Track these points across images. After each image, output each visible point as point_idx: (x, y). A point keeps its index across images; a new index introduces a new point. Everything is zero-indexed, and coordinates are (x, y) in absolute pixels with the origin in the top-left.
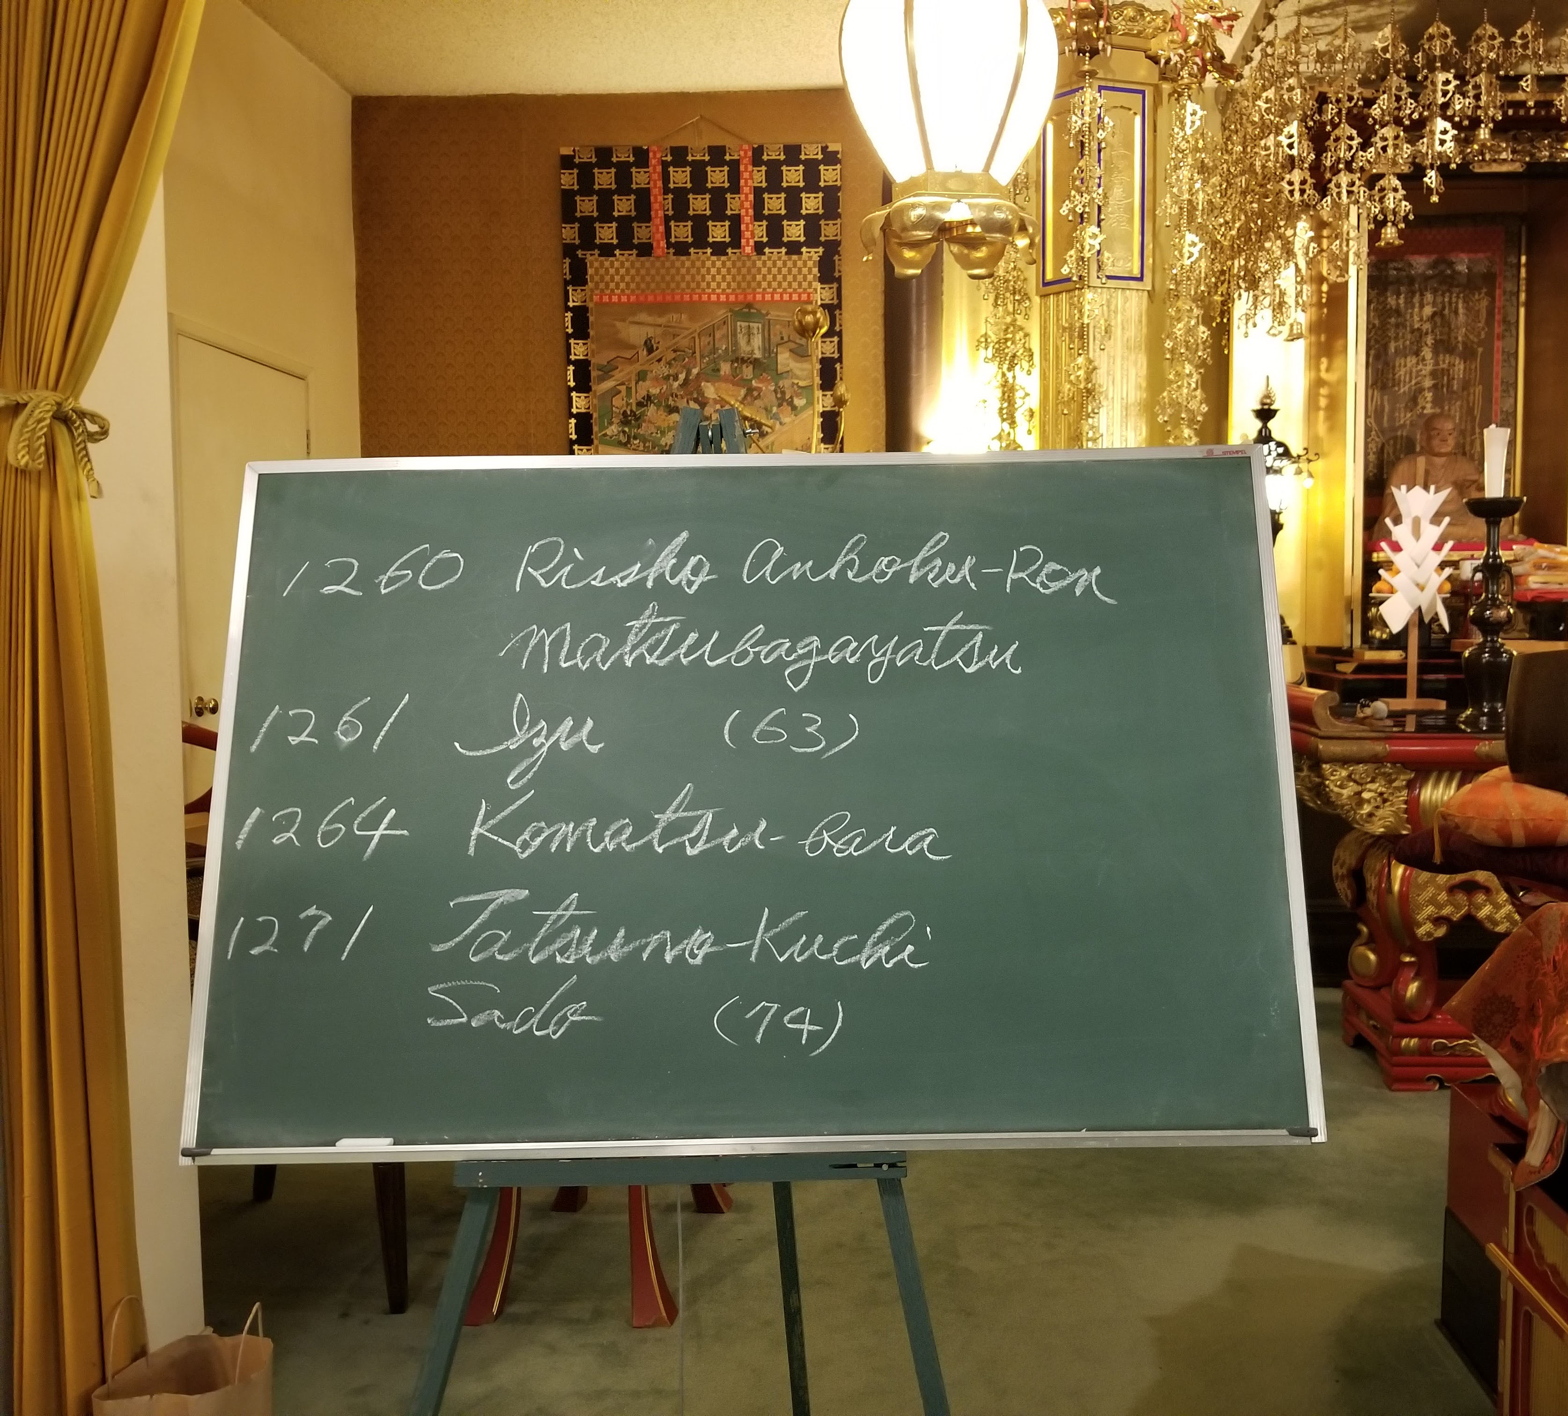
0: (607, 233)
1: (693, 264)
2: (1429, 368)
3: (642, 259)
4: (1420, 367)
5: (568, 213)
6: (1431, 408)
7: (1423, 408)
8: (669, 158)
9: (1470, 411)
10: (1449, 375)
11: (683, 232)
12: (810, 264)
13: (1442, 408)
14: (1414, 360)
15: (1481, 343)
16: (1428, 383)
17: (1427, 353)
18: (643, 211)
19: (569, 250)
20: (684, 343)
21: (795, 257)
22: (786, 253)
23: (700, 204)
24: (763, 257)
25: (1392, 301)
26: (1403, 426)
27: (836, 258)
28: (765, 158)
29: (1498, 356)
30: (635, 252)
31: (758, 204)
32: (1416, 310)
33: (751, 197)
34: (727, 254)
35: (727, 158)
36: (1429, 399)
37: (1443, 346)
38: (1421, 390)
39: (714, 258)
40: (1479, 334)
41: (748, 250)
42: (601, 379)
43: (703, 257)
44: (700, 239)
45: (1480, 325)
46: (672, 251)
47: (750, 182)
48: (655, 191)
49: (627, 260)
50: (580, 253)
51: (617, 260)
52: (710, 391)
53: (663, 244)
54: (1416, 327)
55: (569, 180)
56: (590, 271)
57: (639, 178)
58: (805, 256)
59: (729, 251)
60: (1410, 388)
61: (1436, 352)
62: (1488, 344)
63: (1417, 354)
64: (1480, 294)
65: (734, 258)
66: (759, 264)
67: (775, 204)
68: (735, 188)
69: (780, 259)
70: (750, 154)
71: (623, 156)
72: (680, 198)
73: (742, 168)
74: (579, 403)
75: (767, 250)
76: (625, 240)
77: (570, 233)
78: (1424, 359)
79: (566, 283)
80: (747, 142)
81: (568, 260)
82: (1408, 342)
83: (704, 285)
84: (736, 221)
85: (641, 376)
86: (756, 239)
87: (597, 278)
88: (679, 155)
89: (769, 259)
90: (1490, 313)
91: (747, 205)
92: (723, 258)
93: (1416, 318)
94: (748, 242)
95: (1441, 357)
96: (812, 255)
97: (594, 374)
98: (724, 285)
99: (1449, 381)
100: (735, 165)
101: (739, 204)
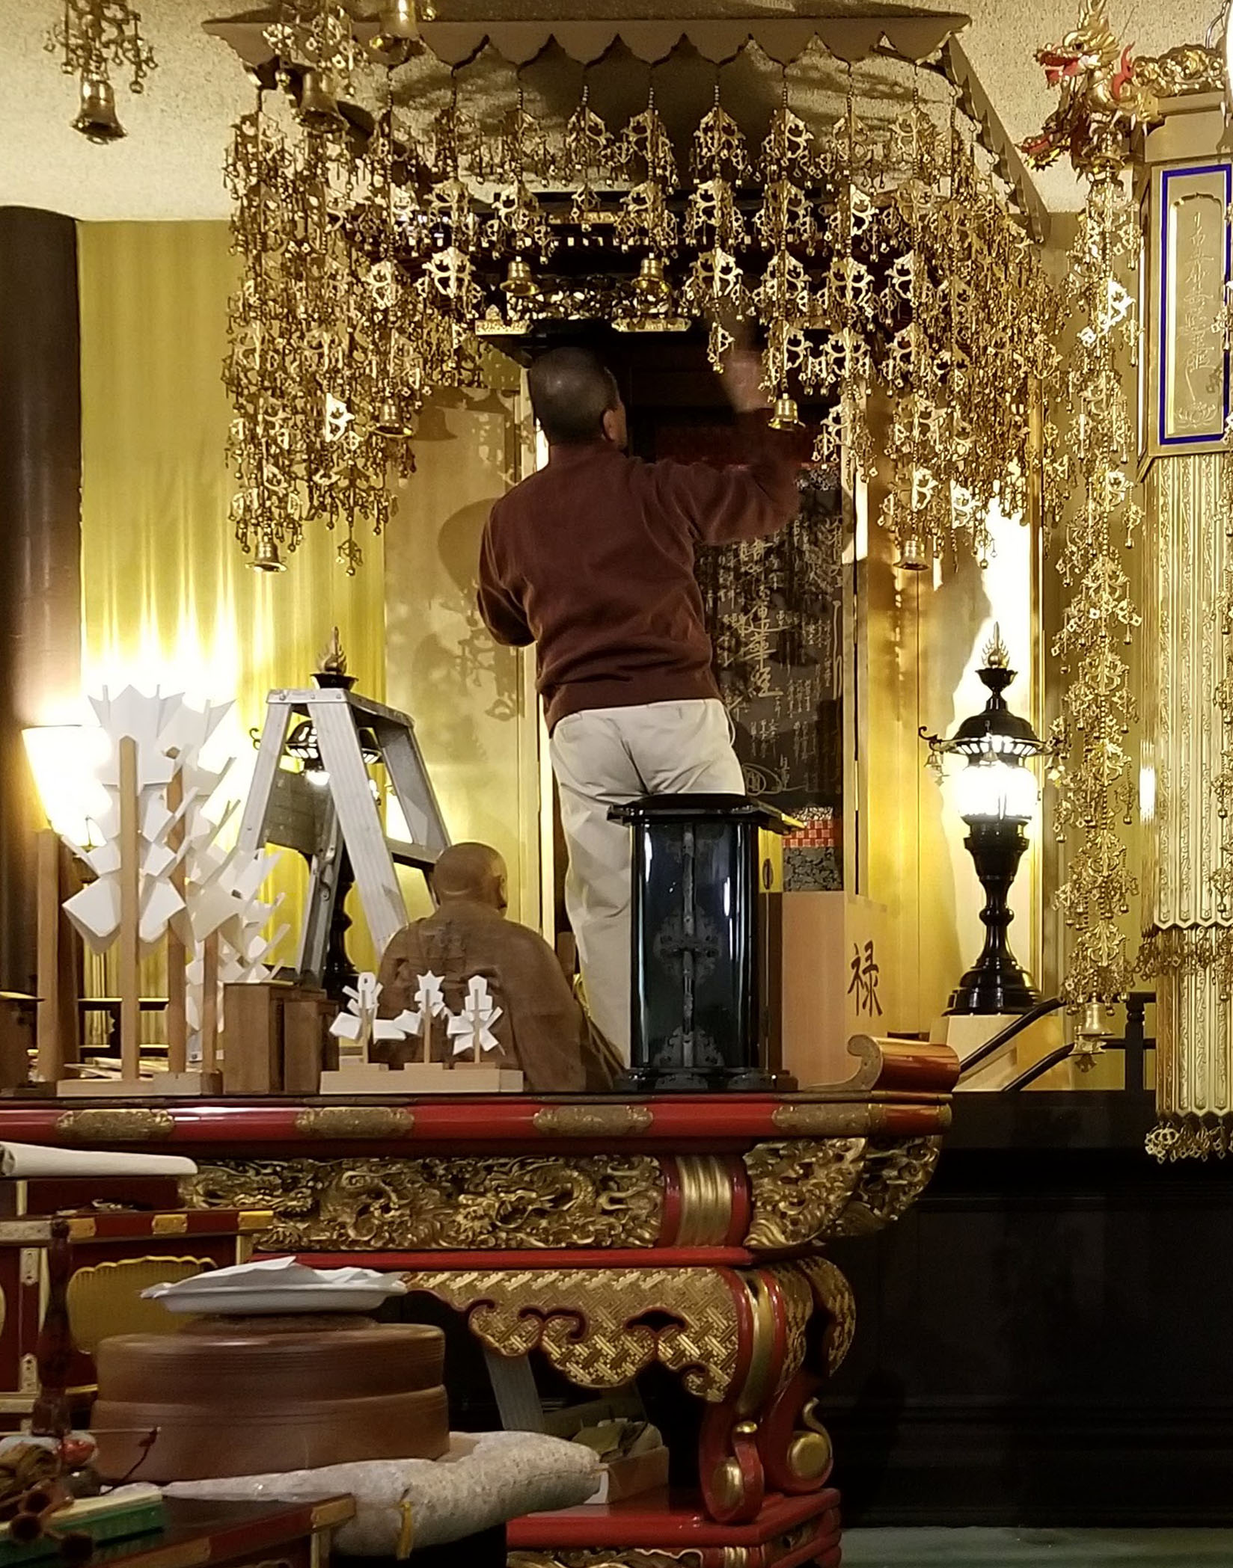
2: (765, 630)
4: (752, 628)
6: (770, 690)
7: (758, 689)
10: (792, 640)
13: (785, 689)
14: (743, 619)
16: (764, 652)
17: (761, 608)
36: (767, 678)
37: (784, 598)
38: (753, 663)
40: (834, 581)
45: (835, 567)
54: (743, 570)
60: (737, 661)
61: (772, 606)
63: (745, 611)
78: (756, 618)
82: (732, 594)
93: (743, 557)
95: (781, 615)
99: (793, 650)
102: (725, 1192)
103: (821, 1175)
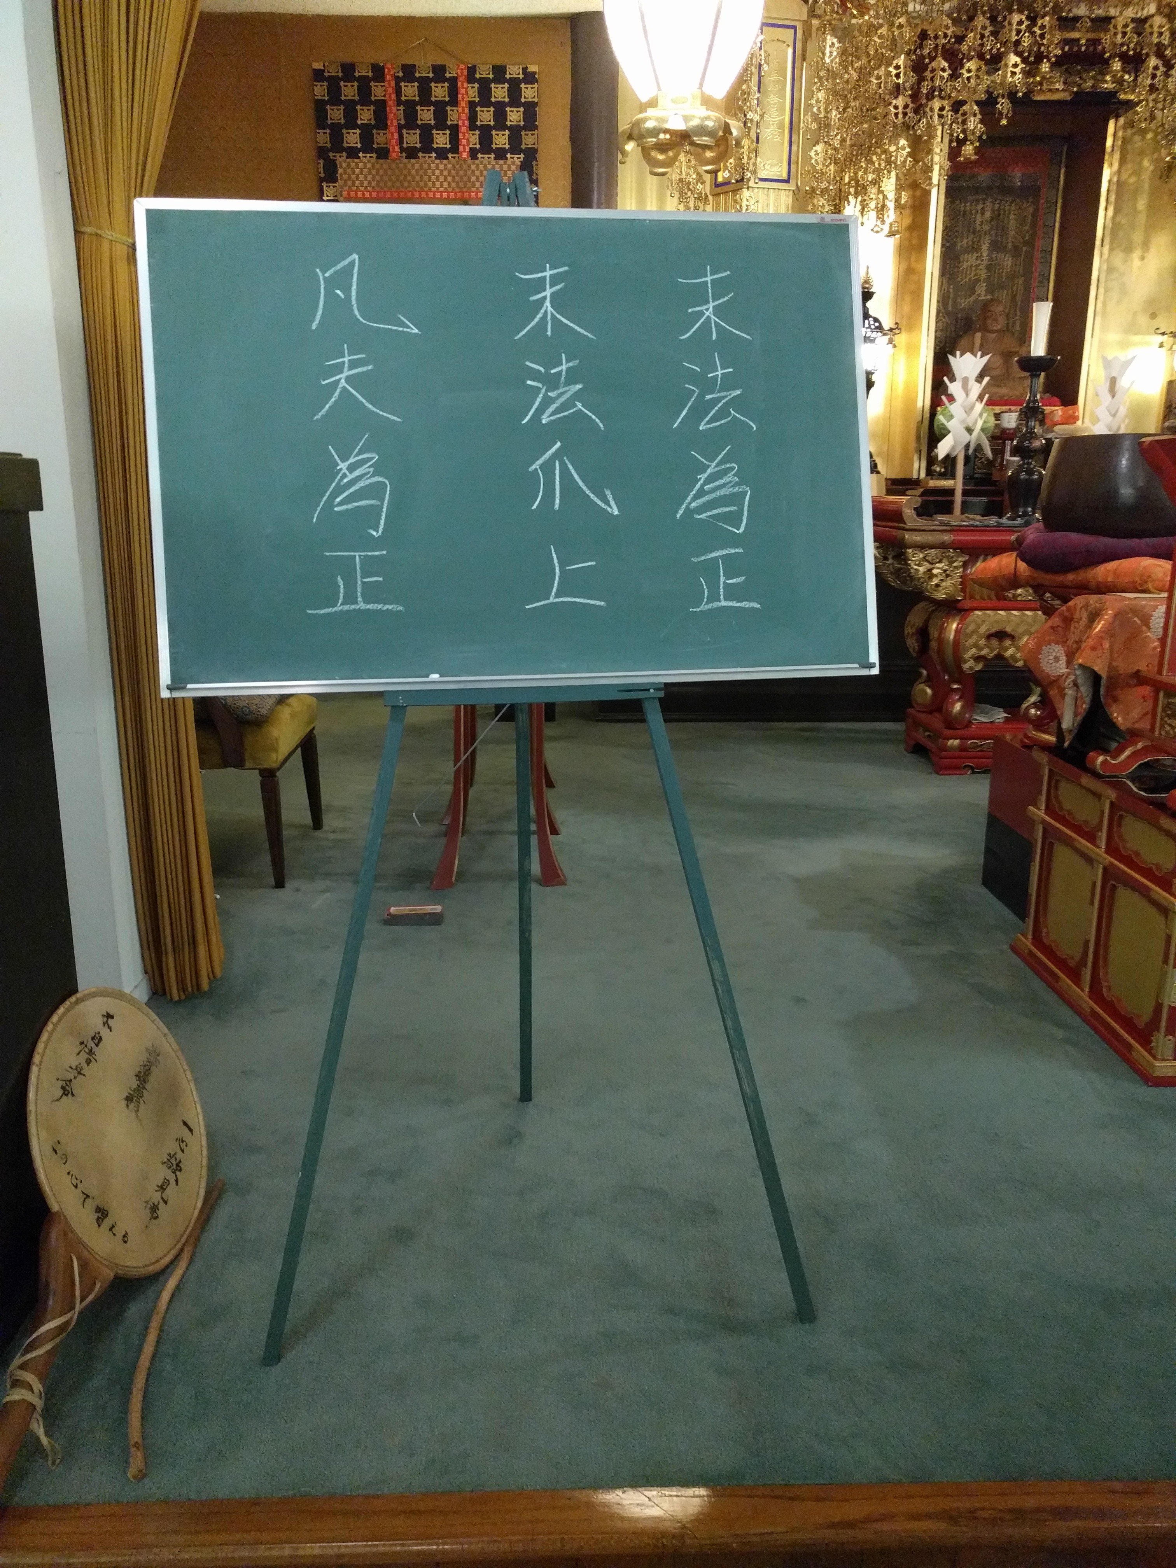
0: (352, 138)
1: (421, 166)
2: (985, 263)
3: (381, 161)
4: (979, 262)
5: (321, 120)
6: (986, 295)
7: (979, 295)
8: (401, 74)
9: (1014, 297)
10: (1000, 268)
11: (413, 138)
12: (513, 167)
14: (975, 256)
15: (1026, 243)
16: (983, 274)
17: (985, 251)
18: (381, 121)
19: (322, 152)
21: (501, 162)
22: (495, 159)
23: (426, 115)
24: (477, 162)
25: (962, 207)
26: (964, 309)
27: (534, 163)
28: (477, 76)
29: (1038, 254)
30: (374, 155)
31: (473, 117)
32: (979, 215)
33: (467, 110)
34: (447, 158)
35: (447, 75)
36: (984, 288)
37: (996, 246)
38: (978, 281)
39: (438, 161)
40: (1025, 237)
41: (465, 155)
43: (429, 160)
44: (427, 144)
45: (1027, 228)
46: (404, 155)
47: (466, 98)
48: (390, 103)
49: (369, 162)
50: (331, 154)
51: (361, 162)
53: (397, 148)
54: (978, 228)
55: (320, 91)
56: (340, 171)
57: (378, 91)
58: (509, 161)
59: (450, 155)
60: (970, 279)
61: (991, 250)
62: (1031, 243)
63: (977, 251)
64: (1028, 202)
65: (453, 161)
66: (473, 167)
67: (486, 116)
68: (454, 102)
69: (489, 163)
70: (465, 72)
71: (364, 71)
72: (410, 109)
73: (459, 84)
75: (479, 155)
76: (367, 144)
77: (324, 138)
78: (982, 256)
79: (321, 180)
80: (463, 63)
81: (321, 161)
82: (971, 241)
83: (430, 184)
84: (455, 130)
86: (471, 146)
87: (345, 177)
88: (409, 72)
89: (481, 163)
90: (1034, 219)
91: (464, 117)
92: (445, 162)
93: (978, 222)
94: (464, 149)
95: (995, 254)
96: (516, 160)
98: (446, 184)
99: (999, 274)
100: (453, 82)
101: (457, 115)
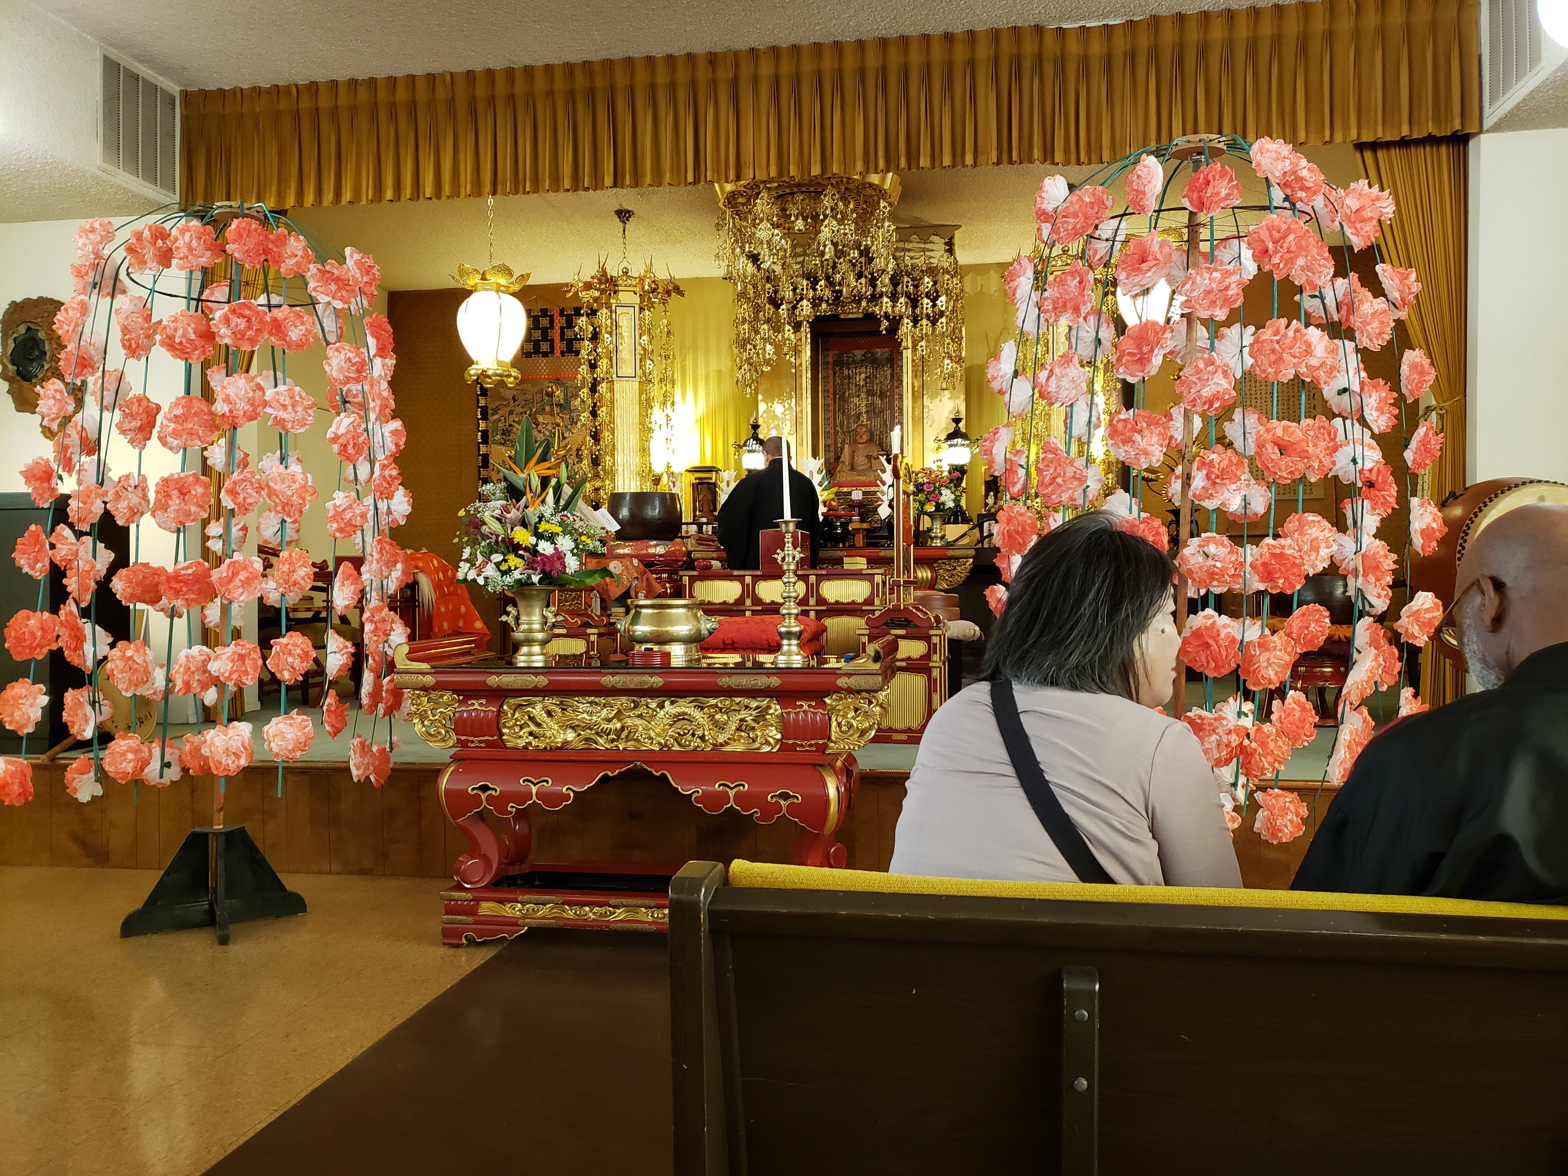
1: (534, 362)
2: (865, 402)
10: (874, 406)
11: (529, 348)
15: (888, 390)
16: (864, 410)
17: (863, 396)
20: (529, 397)
23: (537, 335)
24: (565, 358)
25: (846, 372)
28: (565, 314)
29: (897, 396)
31: (563, 335)
32: (858, 375)
33: (559, 332)
34: (548, 357)
35: (549, 314)
37: (870, 393)
38: (860, 413)
39: (543, 359)
40: (887, 386)
41: (558, 355)
42: (493, 415)
43: (539, 359)
44: (537, 350)
46: (524, 356)
47: (559, 325)
52: (541, 419)
54: (858, 383)
59: (550, 356)
60: (856, 412)
61: (867, 394)
62: (892, 390)
63: (859, 396)
64: (887, 367)
65: (551, 359)
66: (562, 361)
67: (570, 334)
68: (552, 327)
69: (571, 359)
70: (558, 311)
73: (555, 318)
74: (482, 425)
75: (566, 355)
78: (862, 398)
80: (557, 307)
82: (854, 390)
83: (538, 371)
84: (552, 341)
85: (511, 413)
86: (562, 350)
90: (892, 376)
92: (547, 359)
93: (858, 379)
94: (557, 351)
95: (870, 397)
97: (490, 412)
98: (547, 371)
99: (874, 409)
100: (552, 317)
101: (556, 334)
102: (929, 575)
103: (959, 569)
